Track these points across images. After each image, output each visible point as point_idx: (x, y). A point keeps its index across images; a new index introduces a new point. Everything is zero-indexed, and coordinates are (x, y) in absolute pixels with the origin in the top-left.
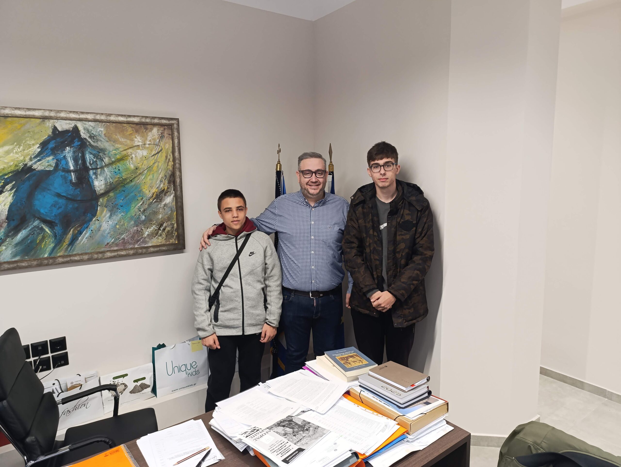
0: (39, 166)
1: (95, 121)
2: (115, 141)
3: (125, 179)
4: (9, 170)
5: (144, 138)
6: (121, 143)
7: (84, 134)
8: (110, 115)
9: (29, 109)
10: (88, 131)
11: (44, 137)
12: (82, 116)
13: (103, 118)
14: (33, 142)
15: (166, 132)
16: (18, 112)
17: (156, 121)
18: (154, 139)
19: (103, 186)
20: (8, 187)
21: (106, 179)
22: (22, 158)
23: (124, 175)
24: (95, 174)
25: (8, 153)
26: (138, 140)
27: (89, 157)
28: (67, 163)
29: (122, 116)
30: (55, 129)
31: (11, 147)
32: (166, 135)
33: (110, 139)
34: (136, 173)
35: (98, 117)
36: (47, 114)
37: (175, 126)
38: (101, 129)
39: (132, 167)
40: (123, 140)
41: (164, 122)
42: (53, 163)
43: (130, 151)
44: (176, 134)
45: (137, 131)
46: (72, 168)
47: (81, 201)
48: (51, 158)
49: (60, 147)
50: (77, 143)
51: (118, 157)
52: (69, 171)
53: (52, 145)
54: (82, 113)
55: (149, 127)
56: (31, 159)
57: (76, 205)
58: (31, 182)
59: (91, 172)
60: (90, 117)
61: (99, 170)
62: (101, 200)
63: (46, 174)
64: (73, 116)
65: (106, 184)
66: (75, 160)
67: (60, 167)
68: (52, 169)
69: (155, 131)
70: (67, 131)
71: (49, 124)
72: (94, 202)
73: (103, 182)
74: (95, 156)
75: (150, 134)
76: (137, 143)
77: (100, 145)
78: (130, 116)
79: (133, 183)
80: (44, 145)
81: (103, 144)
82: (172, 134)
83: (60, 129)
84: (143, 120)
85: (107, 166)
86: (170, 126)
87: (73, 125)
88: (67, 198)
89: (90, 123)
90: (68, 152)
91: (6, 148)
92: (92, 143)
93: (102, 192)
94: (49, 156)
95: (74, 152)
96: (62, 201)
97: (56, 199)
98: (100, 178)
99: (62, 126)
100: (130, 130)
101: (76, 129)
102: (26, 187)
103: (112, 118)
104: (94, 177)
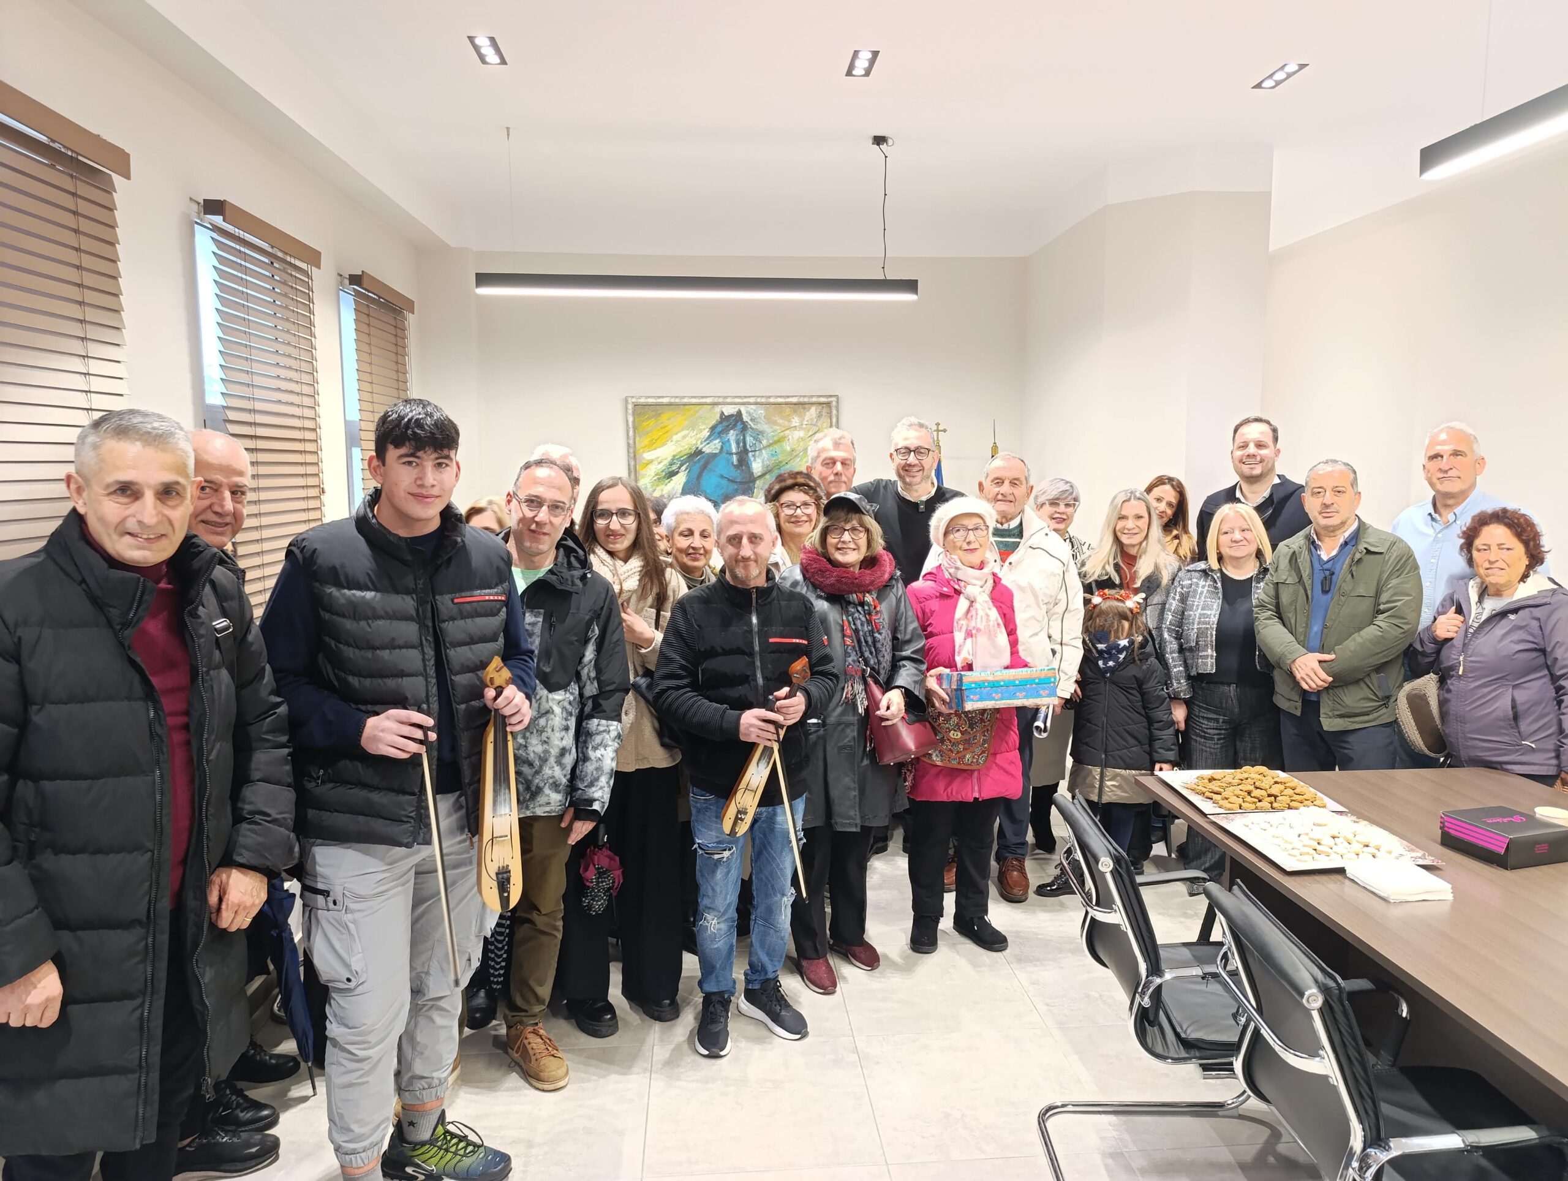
0: (707, 450)
1: (756, 404)
2: (775, 423)
3: (781, 462)
4: (685, 452)
5: (802, 417)
6: (779, 425)
7: (746, 418)
8: (770, 397)
9: (703, 397)
10: (749, 413)
11: (713, 422)
12: (745, 400)
13: (763, 400)
14: (704, 427)
15: (825, 410)
16: (694, 401)
17: (814, 400)
18: (812, 419)
19: (760, 469)
20: (683, 468)
21: (763, 462)
22: (694, 442)
23: (781, 458)
24: (754, 456)
25: (684, 437)
26: (796, 421)
27: (749, 439)
28: (730, 446)
29: (781, 397)
30: (722, 413)
31: (687, 432)
32: (824, 414)
33: (769, 420)
34: (791, 455)
35: (759, 400)
36: (716, 400)
37: (834, 403)
38: (761, 411)
39: (788, 448)
40: (781, 421)
41: (822, 400)
42: (719, 446)
43: (787, 432)
44: (834, 412)
45: (795, 412)
46: (734, 451)
47: (741, 483)
48: (718, 441)
49: (726, 431)
50: (739, 426)
51: (776, 438)
52: (732, 454)
53: (719, 429)
54: (746, 397)
55: (807, 406)
56: (701, 443)
57: (736, 487)
58: (701, 464)
59: (750, 454)
60: (752, 400)
61: (757, 453)
62: (758, 482)
63: (713, 456)
64: (737, 400)
65: (763, 466)
66: (738, 443)
67: (725, 449)
68: (717, 451)
69: (813, 409)
70: (732, 416)
71: (718, 409)
72: (751, 485)
73: (760, 465)
74: (755, 439)
75: (807, 414)
76: (794, 424)
77: (759, 427)
78: (788, 397)
79: (788, 466)
80: (713, 428)
81: (762, 426)
82: (831, 412)
83: (726, 414)
84: (801, 400)
85: (765, 448)
86: (828, 404)
87: (737, 410)
88: (729, 480)
89: (753, 406)
90: (732, 435)
91: (685, 432)
92: (753, 426)
93: (759, 474)
94: (715, 439)
95: (737, 435)
96: (725, 482)
97: (720, 480)
98: (759, 460)
99: (729, 410)
100: (788, 410)
101: (739, 413)
102: (696, 469)
103: (772, 400)
104: (752, 459)
